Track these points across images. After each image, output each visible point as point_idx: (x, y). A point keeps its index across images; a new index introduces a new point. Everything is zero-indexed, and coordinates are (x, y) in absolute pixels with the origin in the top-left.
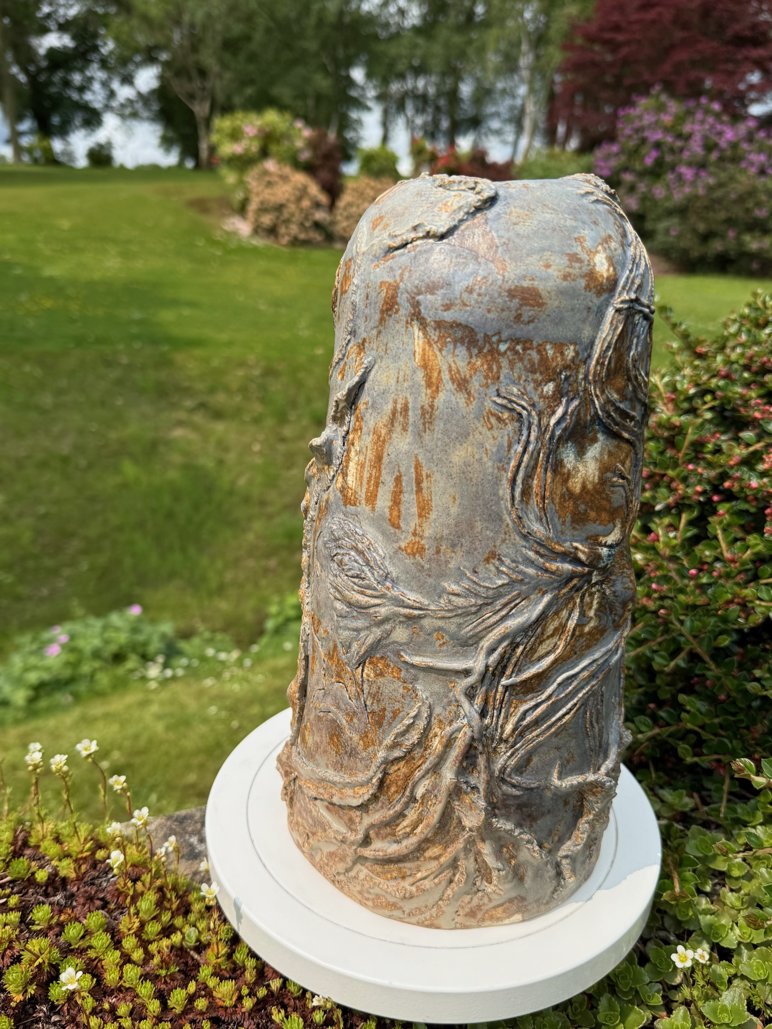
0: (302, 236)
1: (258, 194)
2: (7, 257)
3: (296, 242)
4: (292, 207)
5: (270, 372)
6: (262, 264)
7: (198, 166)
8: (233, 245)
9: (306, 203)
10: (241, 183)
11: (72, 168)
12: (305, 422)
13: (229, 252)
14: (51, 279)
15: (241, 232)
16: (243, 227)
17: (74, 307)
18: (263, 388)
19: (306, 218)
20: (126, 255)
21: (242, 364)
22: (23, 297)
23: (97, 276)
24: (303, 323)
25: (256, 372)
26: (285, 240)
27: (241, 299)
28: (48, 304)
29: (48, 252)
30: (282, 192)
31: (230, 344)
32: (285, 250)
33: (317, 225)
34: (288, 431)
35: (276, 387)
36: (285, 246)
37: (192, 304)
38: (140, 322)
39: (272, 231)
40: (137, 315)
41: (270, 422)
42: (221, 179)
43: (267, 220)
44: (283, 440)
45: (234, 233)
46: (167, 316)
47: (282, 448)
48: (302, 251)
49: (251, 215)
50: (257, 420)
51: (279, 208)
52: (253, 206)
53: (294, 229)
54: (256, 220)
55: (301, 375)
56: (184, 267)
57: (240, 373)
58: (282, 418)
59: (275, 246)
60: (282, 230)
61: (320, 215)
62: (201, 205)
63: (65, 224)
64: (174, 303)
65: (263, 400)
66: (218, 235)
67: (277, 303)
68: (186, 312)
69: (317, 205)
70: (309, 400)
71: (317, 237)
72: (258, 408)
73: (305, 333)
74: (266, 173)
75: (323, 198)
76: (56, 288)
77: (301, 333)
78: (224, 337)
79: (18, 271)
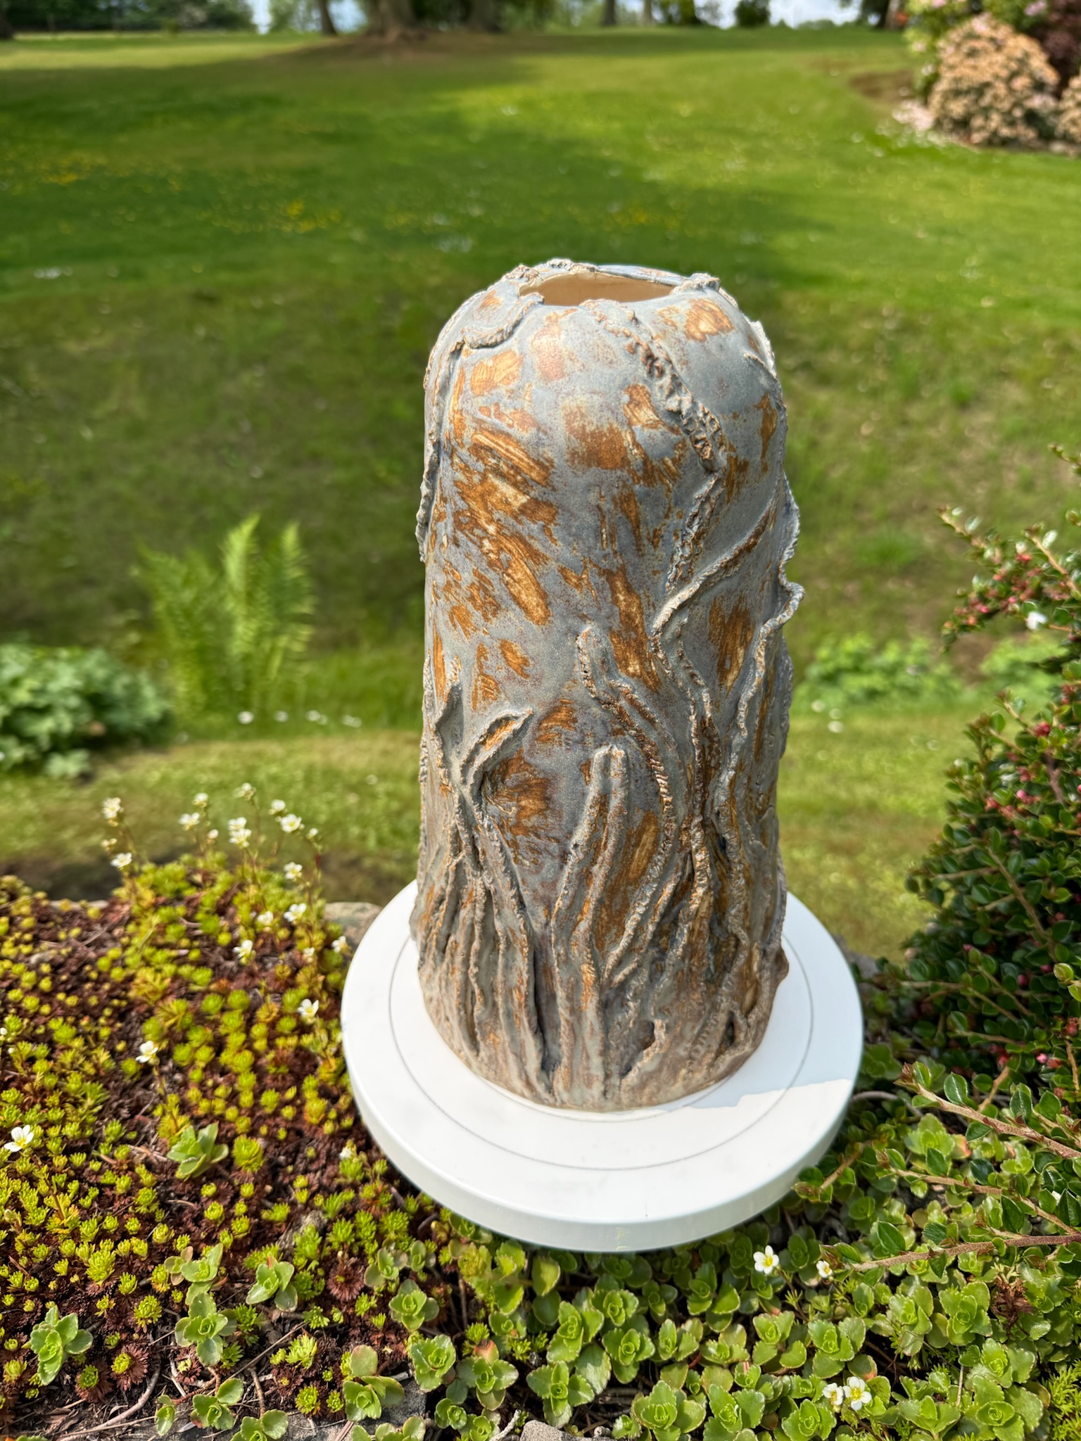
0: (1005, 132)
1: (952, 67)
2: (607, 153)
3: (995, 142)
4: (1001, 89)
5: (909, 328)
6: (937, 173)
7: (881, 25)
8: (901, 143)
9: (1020, 83)
10: (933, 49)
11: (715, 28)
12: (943, 401)
13: (893, 153)
14: (653, 185)
15: (917, 123)
16: (920, 118)
17: (673, 224)
18: (894, 349)
19: (1017, 104)
20: (754, 155)
21: (872, 313)
22: (615, 208)
23: (710, 182)
24: (974, 261)
25: (890, 326)
26: (977, 137)
27: (893, 221)
28: (643, 218)
29: (656, 148)
30: (990, 66)
31: (862, 284)
32: (976, 151)
33: (1032, 117)
34: (915, 412)
35: (912, 348)
36: (977, 145)
37: (824, 228)
38: (753, 249)
39: (962, 125)
40: (748, 238)
41: (892, 396)
42: (905, 44)
43: (957, 108)
44: (905, 423)
45: (908, 125)
46: (787, 241)
47: (901, 434)
48: (1001, 153)
49: (936, 99)
50: (875, 393)
51: (981, 89)
52: (942, 86)
53: (995, 120)
54: (943, 107)
55: (951, 335)
56: (827, 172)
57: (867, 325)
58: (912, 393)
59: (963, 145)
60: (978, 122)
61: (1038, 102)
62: (869, 86)
63: (685, 109)
64: (802, 224)
65: (890, 366)
66: (883, 130)
67: (942, 232)
68: (813, 237)
69: (1039, 86)
70: (955, 371)
71: (1031, 134)
72: (880, 375)
73: (971, 276)
74: (972, 36)
75: (1050, 76)
76: (657, 197)
77: (968, 275)
78: (856, 274)
79: (614, 173)
